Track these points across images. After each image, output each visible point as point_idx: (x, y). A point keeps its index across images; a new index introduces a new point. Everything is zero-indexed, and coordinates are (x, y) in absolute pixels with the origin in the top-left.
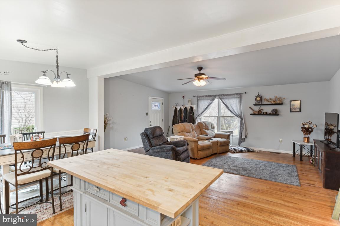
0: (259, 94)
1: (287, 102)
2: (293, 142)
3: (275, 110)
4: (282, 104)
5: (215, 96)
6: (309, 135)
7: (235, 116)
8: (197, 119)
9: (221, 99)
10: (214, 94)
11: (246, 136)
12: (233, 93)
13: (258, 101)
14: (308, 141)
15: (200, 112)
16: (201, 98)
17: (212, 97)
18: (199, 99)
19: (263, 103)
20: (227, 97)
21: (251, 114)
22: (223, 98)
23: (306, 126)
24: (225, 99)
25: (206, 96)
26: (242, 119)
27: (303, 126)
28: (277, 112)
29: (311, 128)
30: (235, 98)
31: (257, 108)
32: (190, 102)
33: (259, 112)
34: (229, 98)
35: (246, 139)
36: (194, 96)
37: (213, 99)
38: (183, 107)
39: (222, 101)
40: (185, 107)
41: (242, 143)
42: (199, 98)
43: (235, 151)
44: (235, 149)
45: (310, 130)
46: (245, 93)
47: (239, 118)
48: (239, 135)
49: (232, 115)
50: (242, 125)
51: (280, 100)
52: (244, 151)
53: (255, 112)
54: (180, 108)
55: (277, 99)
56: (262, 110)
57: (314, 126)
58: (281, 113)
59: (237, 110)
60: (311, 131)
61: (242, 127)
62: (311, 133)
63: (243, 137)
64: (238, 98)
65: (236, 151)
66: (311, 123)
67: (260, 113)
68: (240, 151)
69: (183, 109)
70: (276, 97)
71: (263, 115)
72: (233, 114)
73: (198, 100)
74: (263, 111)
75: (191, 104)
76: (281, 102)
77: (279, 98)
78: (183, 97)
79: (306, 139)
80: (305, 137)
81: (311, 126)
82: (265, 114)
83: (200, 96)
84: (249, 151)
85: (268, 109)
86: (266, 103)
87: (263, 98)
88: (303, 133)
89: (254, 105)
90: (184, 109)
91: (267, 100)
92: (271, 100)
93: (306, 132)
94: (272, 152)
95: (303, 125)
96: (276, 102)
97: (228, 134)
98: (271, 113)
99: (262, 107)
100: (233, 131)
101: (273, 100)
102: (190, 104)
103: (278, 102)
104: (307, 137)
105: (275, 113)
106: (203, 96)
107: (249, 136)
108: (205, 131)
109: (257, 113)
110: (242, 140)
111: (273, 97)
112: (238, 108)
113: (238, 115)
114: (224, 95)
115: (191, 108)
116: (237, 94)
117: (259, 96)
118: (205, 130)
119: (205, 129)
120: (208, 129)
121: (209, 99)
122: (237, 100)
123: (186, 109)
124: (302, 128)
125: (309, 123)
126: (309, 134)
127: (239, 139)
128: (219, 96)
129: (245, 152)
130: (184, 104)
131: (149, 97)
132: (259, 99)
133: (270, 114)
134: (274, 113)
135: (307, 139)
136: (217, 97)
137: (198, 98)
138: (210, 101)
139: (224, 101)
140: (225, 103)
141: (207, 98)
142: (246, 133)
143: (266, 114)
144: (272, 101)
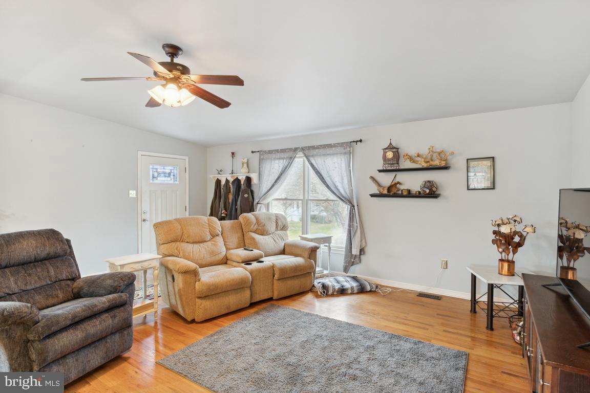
0: (391, 144)
1: (458, 162)
2: (472, 274)
3: (428, 184)
4: (446, 168)
5: (295, 150)
6: (514, 254)
7: (338, 199)
8: (259, 206)
9: (307, 157)
10: (293, 147)
11: (362, 251)
12: (332, 142)
13: (389, 160)
14: (511, 273)
15: (265, 188)
16: (266, 156)
17: (289, 153)
18: (263, 159)
19: (402, 167)
20: (321, 151)
21: (372, 196)
22: (312, 156)
23: (505, 230)
24: (316, 158)
25: (277, 151)
26: (354, 206)
27: (496, 229)
28: (434, 189)
29: (521, 236)
30: (337, 154)
31: (386, 180)
32: (245, 165)
33: (389, 189)
34: (324, 155)
35: (362, 257)
36: (253, 152)
37: (292, 159)
38: (232, 177)
39: (309, 161)
40: (236, 177)
41: (352, 267)
42: (265, 154)
43: (326, 292)
44: (324, 287)
45: (517, 239)
46: (361, 141)
47: (346, 203)
48: (346, 247)
49: (332, 197)
50: (353, 222)
51: (441, 157)
52: (350, 291)
53: (382, 190)
54: (227, 181)
55: (435, 156)
56: (399, 183)
57: (528, 229)
58: (445, 192)
59: (342, 183)
60: (520, 245)
61: (353, 228)
62: (520, 249)
63: (355, 251)
64: (345, 153)
65: (328, 291)
66: (518, 220)
67: (392, 192)
68: (337, 292)
69: (231, 180)
70: (431, 149)
71: (402, 196)
72: (334, 196)
73: (261, 161)
74: (402, 187)
75: (247, 171)
76: (443, 164)
77: (439, 153)
78: (233, 154)
79: (506, 265)
80: (502, 260)
81: (519, 228)
82: (405, 193)
83: (265, 152)
84: (362, 290)
85: (413, 182)
86: (407, 164)
87: (402, 152)
88: (498, 247)
89: (380, 171)
90: (233, 182)
91: (411, 159)
92: (419, 159)
93: (503, 247)
94: (422, 295)
95: (499, 225)
96: (432, 163)
97: (312, 244)
98: (419, 192)
99: (401, 177)
100: (331, 237)
101: (425, 158)
102: (245, 170)
103: (437, 163)
104: (508, 261)
105: (431, 192)
106: (270, 152)
107: (368, 250)
108: (254, 239)
109: (385, 192)
110: (352, 260)
111: (424, 151)
112: (346, 180)
113: (344, 197)
114: (313, 148)
115: (249, 180)
116: (342, 145)
117: (391, 147)
118: (253, 235)
119: (255, 232)
120: (263, 233)
121: (283, 159)
122: (343, 160)
123: (237, 181)
124: (495, 232)
125: (515, 221)
126: (515, 252)
127: (346, 257)
128: (303, 149)
129: (352, 294)
130: (234, 171)
131: (140, 153)
132: (390, 155)
133: (419, 195)
134: (428, 191)
135: (509, 266)
136: (300, 154)
137: (260, 154)
138: (285, 161)
139: (313, 162)
140: (316, 167)
141: (278, 155)
142: (363, 241)
143: (409, 195)
144: (423, 159)
